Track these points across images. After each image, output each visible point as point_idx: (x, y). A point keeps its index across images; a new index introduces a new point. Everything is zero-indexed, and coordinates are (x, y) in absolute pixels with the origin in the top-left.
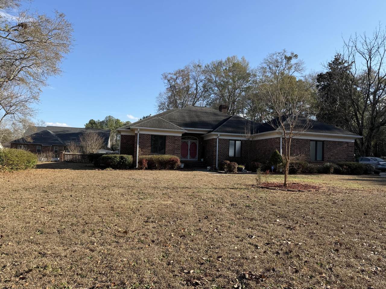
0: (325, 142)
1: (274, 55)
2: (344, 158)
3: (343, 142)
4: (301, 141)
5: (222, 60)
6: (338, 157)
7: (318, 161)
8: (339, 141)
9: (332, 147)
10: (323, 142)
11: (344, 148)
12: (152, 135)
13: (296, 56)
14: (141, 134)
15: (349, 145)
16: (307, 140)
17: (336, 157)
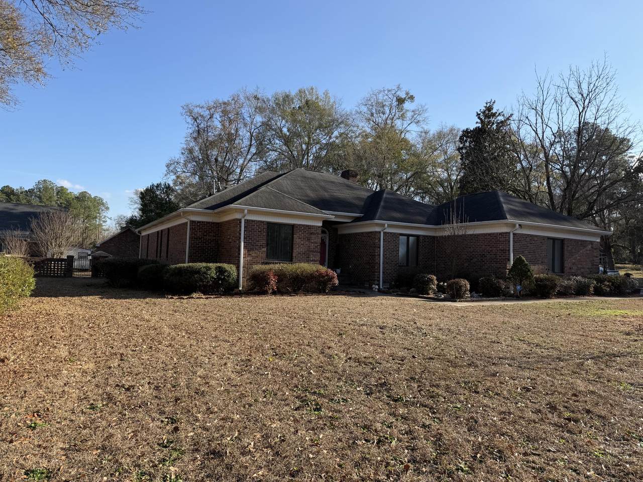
0: (565, 242)
1: (381, 91)
2: (588, 267)
3: (587, 241)
4: (536, 239)
7: (556, 272)
8: (582, 239)
11: (588, 252)
12: (269, 223)
13: (412, 98)
14: (247, 220)
15: (594, 246)
16: (543, 238)
17: (579, 266)
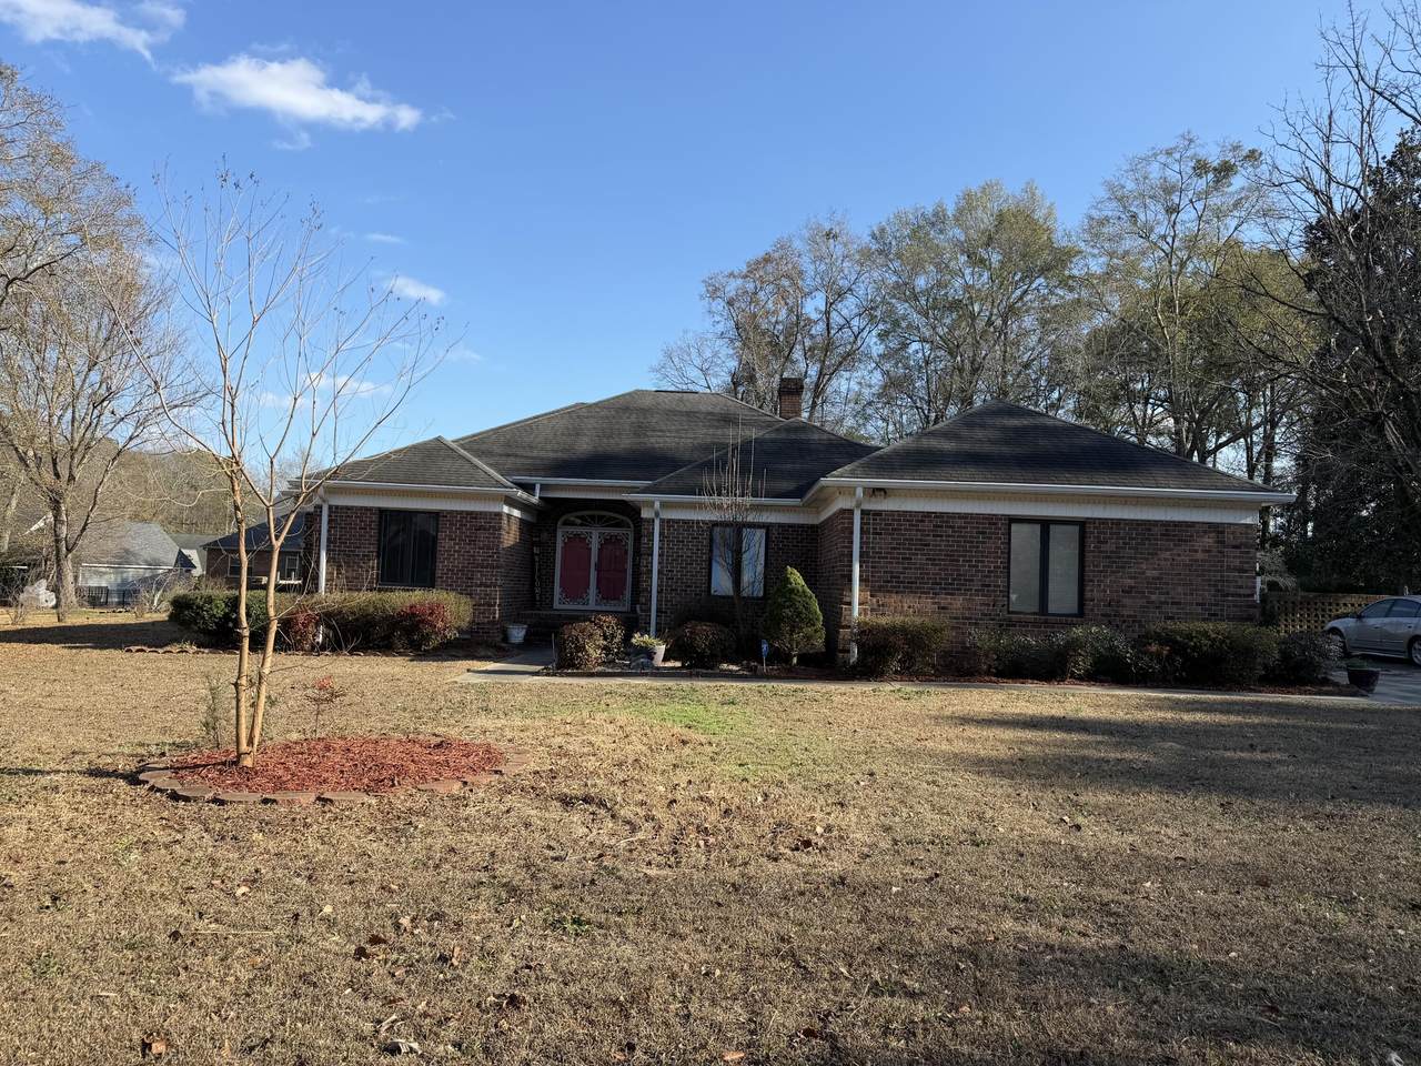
0: (1090, 528)
1: (1148, 161)
2: (1198, 604)
3: (1192, 524)
4: (960, 523)
5: (940, 205)
6: (1163, 598)
7: (1054, 615)
8: (1168, 518)
9: (1128, 552)
10: (1082, 524)
11: (1200, 556)
12: (382, 511)
14: (337, 507)
15: (1229, 539)
16: (992, 520)
17: (1154, 597)
